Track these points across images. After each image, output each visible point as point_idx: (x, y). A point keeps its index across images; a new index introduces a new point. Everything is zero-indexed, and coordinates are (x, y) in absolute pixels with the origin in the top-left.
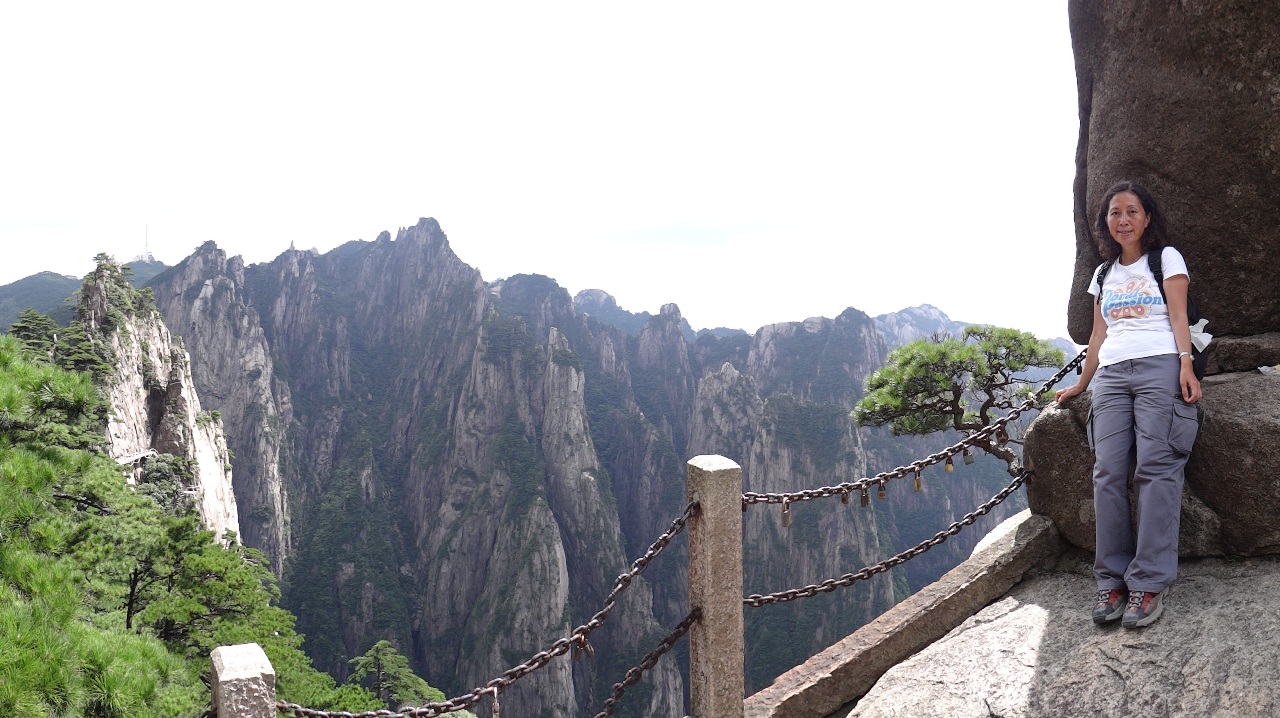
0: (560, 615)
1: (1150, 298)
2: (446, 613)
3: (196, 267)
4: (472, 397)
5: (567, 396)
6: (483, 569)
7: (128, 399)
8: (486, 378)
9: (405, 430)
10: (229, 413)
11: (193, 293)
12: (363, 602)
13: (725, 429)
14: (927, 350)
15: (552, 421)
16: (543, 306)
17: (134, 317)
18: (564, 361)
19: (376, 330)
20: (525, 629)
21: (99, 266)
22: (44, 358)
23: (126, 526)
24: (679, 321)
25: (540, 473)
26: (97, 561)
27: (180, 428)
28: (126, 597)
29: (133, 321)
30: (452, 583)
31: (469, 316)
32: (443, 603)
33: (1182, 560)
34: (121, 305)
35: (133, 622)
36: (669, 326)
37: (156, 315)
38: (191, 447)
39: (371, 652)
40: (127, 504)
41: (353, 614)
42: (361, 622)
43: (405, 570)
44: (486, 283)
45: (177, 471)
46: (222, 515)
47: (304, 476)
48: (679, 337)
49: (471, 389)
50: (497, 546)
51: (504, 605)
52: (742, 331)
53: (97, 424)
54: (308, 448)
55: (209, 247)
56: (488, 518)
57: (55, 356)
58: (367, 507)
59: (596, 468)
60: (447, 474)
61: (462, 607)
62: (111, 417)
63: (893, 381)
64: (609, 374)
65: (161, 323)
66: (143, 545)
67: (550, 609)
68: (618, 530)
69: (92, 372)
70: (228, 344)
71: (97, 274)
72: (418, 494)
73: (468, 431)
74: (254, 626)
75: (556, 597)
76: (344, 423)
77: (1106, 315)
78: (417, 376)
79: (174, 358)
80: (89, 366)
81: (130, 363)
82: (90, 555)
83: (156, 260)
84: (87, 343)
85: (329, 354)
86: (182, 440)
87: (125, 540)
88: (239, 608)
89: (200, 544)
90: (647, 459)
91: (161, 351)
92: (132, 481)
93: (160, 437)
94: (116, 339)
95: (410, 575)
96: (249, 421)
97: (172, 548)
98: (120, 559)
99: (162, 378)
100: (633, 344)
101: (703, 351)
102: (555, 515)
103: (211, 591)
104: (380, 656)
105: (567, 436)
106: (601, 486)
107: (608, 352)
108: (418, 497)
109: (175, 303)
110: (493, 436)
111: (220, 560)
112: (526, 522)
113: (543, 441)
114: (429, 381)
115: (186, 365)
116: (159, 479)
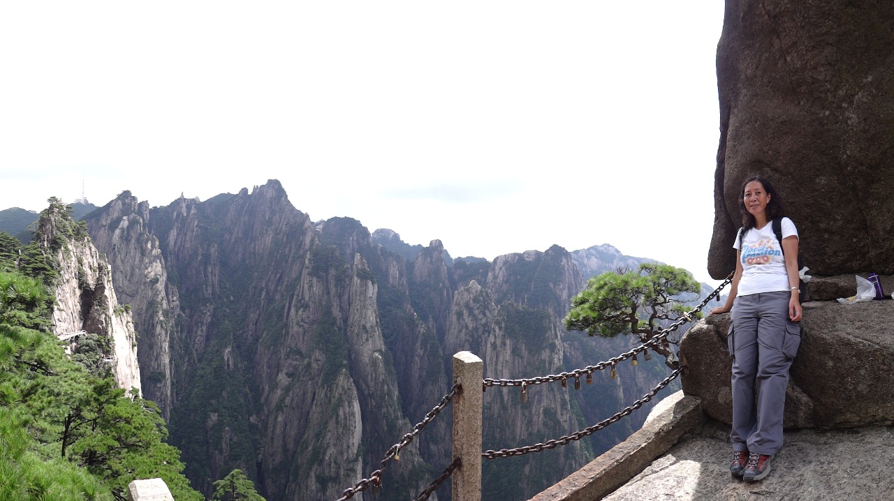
0: (355, 452)
1: (773, 251)
2: (280, 450)
3: (117, 208)
4: (301, 300)
5: (365, 300)
6: (305, 418)
7: (68, 295)
8: (311, 286)
9: (254, 322)
10: (136, 307)
11: (114, 225)
12: (223, 441)
13: (471, 326)
14: (615, 279)
15: (354, 317)
16: (351, 238)
17: (73, 240)
18: (364, 276)
19: (237, 253)
20: (332, 461)
21: (51, 205)
22: (12, 265)
23: (63, 384)
24: (442, 251)
25: (345, 352)
26: (43, 409)
27: (103, 316)
28: (62, 433)
29: (73, 243)
30: (285, 429)
31: (300, 246)
32: (278, 443)
33: (786, 431)
34: (65, 232)
35: (66, 451)
36: (435, 254)
37: (88, 239)
38: (110, 329)
39: (228, 477)
40: (65, 369)
41: (216, 449)
42: (221, 455)
43: (252, 419)
44: (313, 223)
45: (100, 346)
46: (129, 377)
47: (186, 351)
48: (442, 262)
49: (300, 294)
50: (315, 402)
51: (318, 444)
52: (483, 259)
53: (46, 311)
54: (190, 332)
55: (126, 194)
56: (310, 382)
57: (19, 264)
58: (228, 374)
59: (383, 350)
60: (283, 352)
61: (291, 446)
62: (55, 307)
63: (591, 300)
64: (394, 286)
65: (91, 245)
66: (75, 397)
67: (348, 447)
68: (396, 393)
69: (44, 276)
70: (137, 259)
71: (50, 211)
72: (263, 366)
73: (298, 323)
74: (150, 456)
75: (353, 438)
76: (213, 315)
77: (744, 262)
78: (264, 286)
79: (100, 268)
80: (42, 272)
81: (70, 271)
82: (37, 404)
83: (90, 203)
84: (42, 256)
85: (206, 268)
86: (104, 325)
87: (63, 394)
88: (140, 444)
89: (115, 397)
90: (418, 345)
91: (91, 264)
92: (68, 352)
93: (89, 322)
94: (61, 255)
95: (256, 423)
96: (150, 312)
97: (96, 400)
98: (59, 407)
99: (91, 282)
100: (410, 266)
101: (458, 272)
102: (354, 382)
103: (121, 431)
104: (235, 480)
105: (364, 327)
106: (386, 363)
107: (394, 271)
108: (263, 368)
109: (102, 232)
110: (315, 326)
111: (128, 409)
112: (335, 386)
113: (348, 330)
114: (272, 288)
115: (108, 273)
116: (87, 351)
